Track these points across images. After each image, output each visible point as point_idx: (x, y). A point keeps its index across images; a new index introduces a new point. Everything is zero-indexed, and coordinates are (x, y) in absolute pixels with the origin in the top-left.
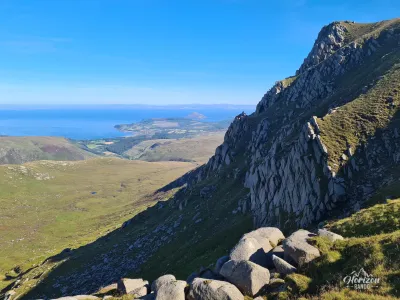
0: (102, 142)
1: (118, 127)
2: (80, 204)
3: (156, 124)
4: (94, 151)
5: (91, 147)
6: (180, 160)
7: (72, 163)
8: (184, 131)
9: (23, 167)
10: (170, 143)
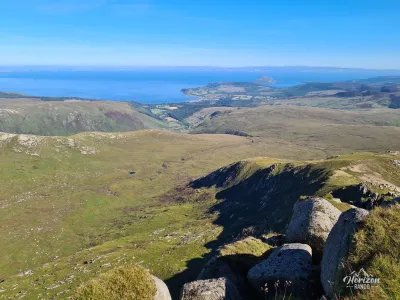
0: (167, 107)
1: (184, 91)
2: (115, 186)
3: (222, 88)
4: (157, 117)
5: (155, 112)
6: (236, 134)
7: (121, 135)
8: (249, 97)
9: (71, 140)
10: (230, 112)
